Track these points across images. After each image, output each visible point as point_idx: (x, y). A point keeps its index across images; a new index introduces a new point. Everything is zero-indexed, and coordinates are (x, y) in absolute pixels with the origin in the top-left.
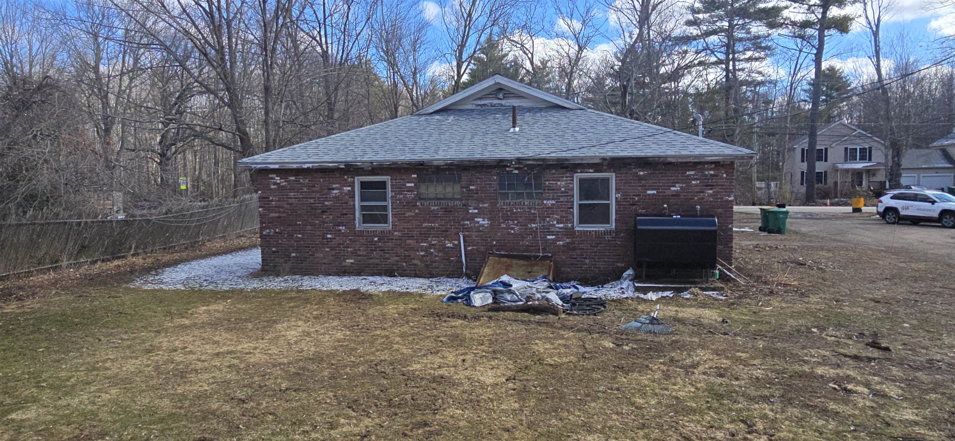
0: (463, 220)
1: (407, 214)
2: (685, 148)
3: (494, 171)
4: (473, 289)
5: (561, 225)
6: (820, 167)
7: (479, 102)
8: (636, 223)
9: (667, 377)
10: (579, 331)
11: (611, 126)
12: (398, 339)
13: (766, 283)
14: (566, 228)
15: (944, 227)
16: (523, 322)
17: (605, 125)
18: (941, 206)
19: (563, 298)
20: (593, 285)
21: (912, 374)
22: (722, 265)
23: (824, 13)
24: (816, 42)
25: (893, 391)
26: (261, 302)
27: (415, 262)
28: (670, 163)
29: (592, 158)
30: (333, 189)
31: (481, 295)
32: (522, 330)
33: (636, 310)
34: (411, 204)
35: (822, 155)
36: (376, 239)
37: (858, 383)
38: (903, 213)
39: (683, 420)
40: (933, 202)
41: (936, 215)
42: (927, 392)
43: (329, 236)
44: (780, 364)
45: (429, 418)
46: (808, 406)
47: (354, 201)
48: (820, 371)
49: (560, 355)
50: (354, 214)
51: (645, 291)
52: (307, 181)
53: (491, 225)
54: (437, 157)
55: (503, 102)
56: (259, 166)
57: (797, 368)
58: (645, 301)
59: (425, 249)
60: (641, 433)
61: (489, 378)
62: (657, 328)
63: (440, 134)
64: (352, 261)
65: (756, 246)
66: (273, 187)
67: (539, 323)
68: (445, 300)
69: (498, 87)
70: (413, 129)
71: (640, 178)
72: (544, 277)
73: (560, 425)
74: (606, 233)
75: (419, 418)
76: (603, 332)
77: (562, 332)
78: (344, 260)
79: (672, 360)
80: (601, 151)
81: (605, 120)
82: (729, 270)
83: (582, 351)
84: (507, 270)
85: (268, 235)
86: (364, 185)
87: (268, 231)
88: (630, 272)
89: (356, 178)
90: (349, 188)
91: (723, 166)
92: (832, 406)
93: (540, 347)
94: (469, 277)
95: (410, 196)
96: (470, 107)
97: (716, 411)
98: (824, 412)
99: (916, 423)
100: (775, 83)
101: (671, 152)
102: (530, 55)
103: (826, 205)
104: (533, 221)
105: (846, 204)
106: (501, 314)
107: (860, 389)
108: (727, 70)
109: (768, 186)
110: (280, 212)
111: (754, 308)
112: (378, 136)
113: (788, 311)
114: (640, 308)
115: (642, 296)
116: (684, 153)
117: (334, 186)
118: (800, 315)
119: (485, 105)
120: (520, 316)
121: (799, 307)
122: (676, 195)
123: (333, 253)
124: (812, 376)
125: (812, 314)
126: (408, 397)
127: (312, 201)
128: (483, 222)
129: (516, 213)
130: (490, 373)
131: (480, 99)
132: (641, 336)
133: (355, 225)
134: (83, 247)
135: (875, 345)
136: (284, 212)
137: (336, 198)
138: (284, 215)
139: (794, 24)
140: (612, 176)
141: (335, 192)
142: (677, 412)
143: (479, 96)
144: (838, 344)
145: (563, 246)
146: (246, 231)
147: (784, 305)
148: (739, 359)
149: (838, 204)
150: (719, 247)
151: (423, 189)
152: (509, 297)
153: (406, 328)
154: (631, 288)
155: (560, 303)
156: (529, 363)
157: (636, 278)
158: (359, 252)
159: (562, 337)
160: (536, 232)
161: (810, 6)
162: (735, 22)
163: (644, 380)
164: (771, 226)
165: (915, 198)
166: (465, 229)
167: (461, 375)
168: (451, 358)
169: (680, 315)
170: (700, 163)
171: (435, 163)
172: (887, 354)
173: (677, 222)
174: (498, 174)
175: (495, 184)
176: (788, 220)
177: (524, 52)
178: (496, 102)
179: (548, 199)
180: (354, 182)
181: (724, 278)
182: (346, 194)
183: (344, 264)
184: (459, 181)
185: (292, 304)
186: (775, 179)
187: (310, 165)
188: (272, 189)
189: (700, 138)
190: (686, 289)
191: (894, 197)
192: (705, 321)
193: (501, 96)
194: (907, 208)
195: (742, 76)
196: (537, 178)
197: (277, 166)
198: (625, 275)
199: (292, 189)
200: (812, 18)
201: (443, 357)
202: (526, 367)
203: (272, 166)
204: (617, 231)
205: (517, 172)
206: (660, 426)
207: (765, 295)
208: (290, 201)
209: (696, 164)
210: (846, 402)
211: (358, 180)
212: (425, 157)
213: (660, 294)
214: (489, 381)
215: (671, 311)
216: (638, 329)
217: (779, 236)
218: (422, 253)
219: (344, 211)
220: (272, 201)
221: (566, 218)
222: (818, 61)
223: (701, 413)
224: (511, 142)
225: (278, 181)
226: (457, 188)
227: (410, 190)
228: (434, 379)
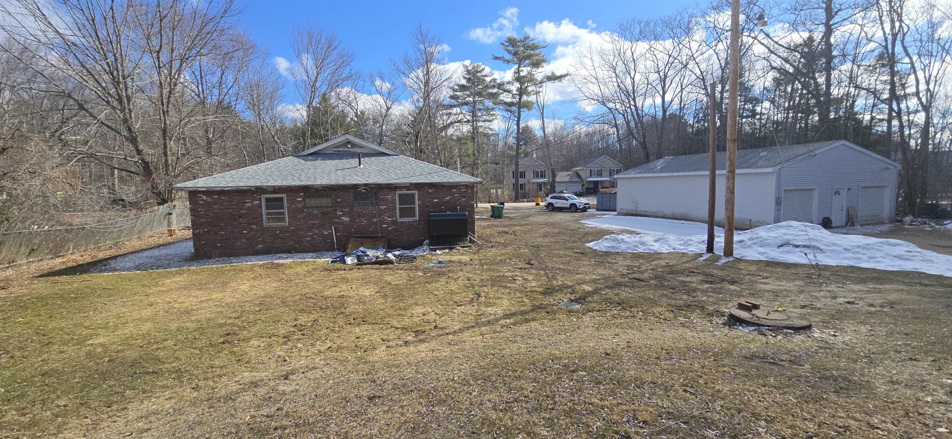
0: (334, 219)
1: (298, 216)
2: (451, 178)
3: (351, 191)
4: (345, 255)
5: (390, 219)
6: (521, 181)
7: (336, 149)
8: (429, 216)
9: (447, 283)
10: (405, 270)
11: (414, 165)
12: (311, 283)
13: (490, 242)
14: (393, 221)
15: (571, 212)
16: (376, 269)
17: (410, 165)
18: (571, 202)
19: (395, 256)
20: (408, 250)
21: (538, 271)
22: (471, 235)
23: (520, 99)
24: (516, 114)
25: (530, 277)
26: (209, 274)
27: (305, 244)
28: (445, 186)
29: (405, 183)
30: (246, 203)
31: (351, 258)
32: (378, 272)
33: (432, 259)
34: (301, 211)
35: (523, 175)
36: (278, 232)
37: (519, 276)
38: (555, 205)
39: (453, 297)
40: (567, 200)
41: (568, 206)
42: (541, 277)
43: (244, 232)
44: (492, 273)
45: (344, 311)
46: (500, 286)
47: (262, 210)
48: (506, 274)
49: (398, 281)
50: (262, 218)
51: (435, 250)
52: (226, 198)
53: (350, 220)
54: (316, 183)
55: (351, 150)
56: (190, 189)
57: (498, 274)
58: (436, 255)
59: (311, 236)
60: (438, 303)
61: (367, 293)
62: (441, 265)
63: (315, 169)
64: (262, 246)
65: (488, 225)
66: (201, 202)
67: (385, 268)
68: (329, 262)
69: (347, 141)
70: (296, 166)
71: (430, 193)
72: (383, 247)
73: (404, 305)
74: (414, 222)
75: (339, 311)
76: (417, 269)
77: (397, 271)
78: (256, 246)
79: (449, 277)
80: (409, 179)
81: (410, 162)
82: (474, 237)
83: (409, 278)
84: (362, 245)
85: (199, 234)
86: (267, 200)
87: (198, 231)
88: (427, 241)
89: (262, 196)
90: (258, 202)
91: (469, 187)
92: (509, 285)
93: (388, 278)
94: (339, 250)
95: (299, 206)
96: (330, 152)
97: (467, 292)
98: (506, 287)
99: (535, 287)
100: (498, 135)
101: (445, 180)
102: (355, 111)
103: (524, 202)
104: (375, 217)
105: (533, 201)
106: (364, 266)
107: (519, 278)
108: (472, 126)
109: (497, 192)
110: (206, 218)
111: (484, 254)
112: (273, 170)
113: (498, 254)
114: (433, 258)
115: (434, 253)
116: (451, 181)
117: (247, 201)
118: (503, 254)
119: (339, 151)
120: (374, 266)
121: (503, 251)
122: (448, 202)
123: (248, 242)
124: (504, 276)
125: (508, 254)
126: (330, 305)
127: (231, 210)
128: (346, 219)
129: (365, 214)
130: (367, 291)
131: (335, 147)
132: (435, 269)
133: (263, 224)
134: (33, 250)
135: (529, 263)
136: (210, 218)
137: (249, 209)
138: (211, 220)
139: (506, 103)
140: (416, 192)
141: (247, 204)
142: (451, 295)
143: (336, 146)
144: (515, 264)
145: (391, 230)
146: (155, 233)
147: (497, 251)
148: (476, 274)
149: (530, 202)
150: (469, 226)
151: (308, 201)
152: (366, 258)
153: (313, 278)
154: (428, 249)
155: (394, 258)
156: (384, 285)
157: (430, 244)
158: (267, 241)
159: (398, 273)
160: (376, 223)
161: (513, 95)
162: (477, 99)
163: (438, 285)
164: (496, 215)
165: (560, 198)
166: (335, 223)
167: (352, 294)
168: (344, 288)
169: (452, 259)
170: (458, 186)
171: (315, 187)
172: (532, 266)
173: (449, 215)
174: (353, 193)
175: (352, 198)
176: (504, 211)
177: (352, 109)
178: (346, 149)
179: (382, 206)
180: (261, 199)
181: (471, 241)
182: (256, 206)
183: (256, 248)
184: (331, 196)
185: (232, 273)
186: (500, 188)
187: (230, 188)
188: (200, 204)
189: (459, 173)
190: (454, 248)
191: (551, 198)
192: (463, 261)
193: (349, 146)
194: (557, 203)
195: (481, 130)
196: (376, 194)
197: (205, 189)
198: (424, 243)
199: (216, 203)
200: (514, 101)
201: (340, 288)
202: (384, 287)
203: (200, 189)
204: (420, 220)
205: (364, 191)
206: (445, 300)
207: (490, 248)
208: (214, 211)
209: (457, 186)
210: (514, 283)
211: (264, 197)
212: (309, 183)
213: (442, 251)
214: (368, 294)
215: (447, 258)
216: (433, 267)
217: (500, 220)
218: (309, 239)
219: (255, 216)
220: (201, 211)
221: (393, 215)
222: (518, 124)
223: (461, 293)
224: (360, 174)
225: (205, 199)
226: (329, 200)
227: (300, 202)
228: (339, 297)
